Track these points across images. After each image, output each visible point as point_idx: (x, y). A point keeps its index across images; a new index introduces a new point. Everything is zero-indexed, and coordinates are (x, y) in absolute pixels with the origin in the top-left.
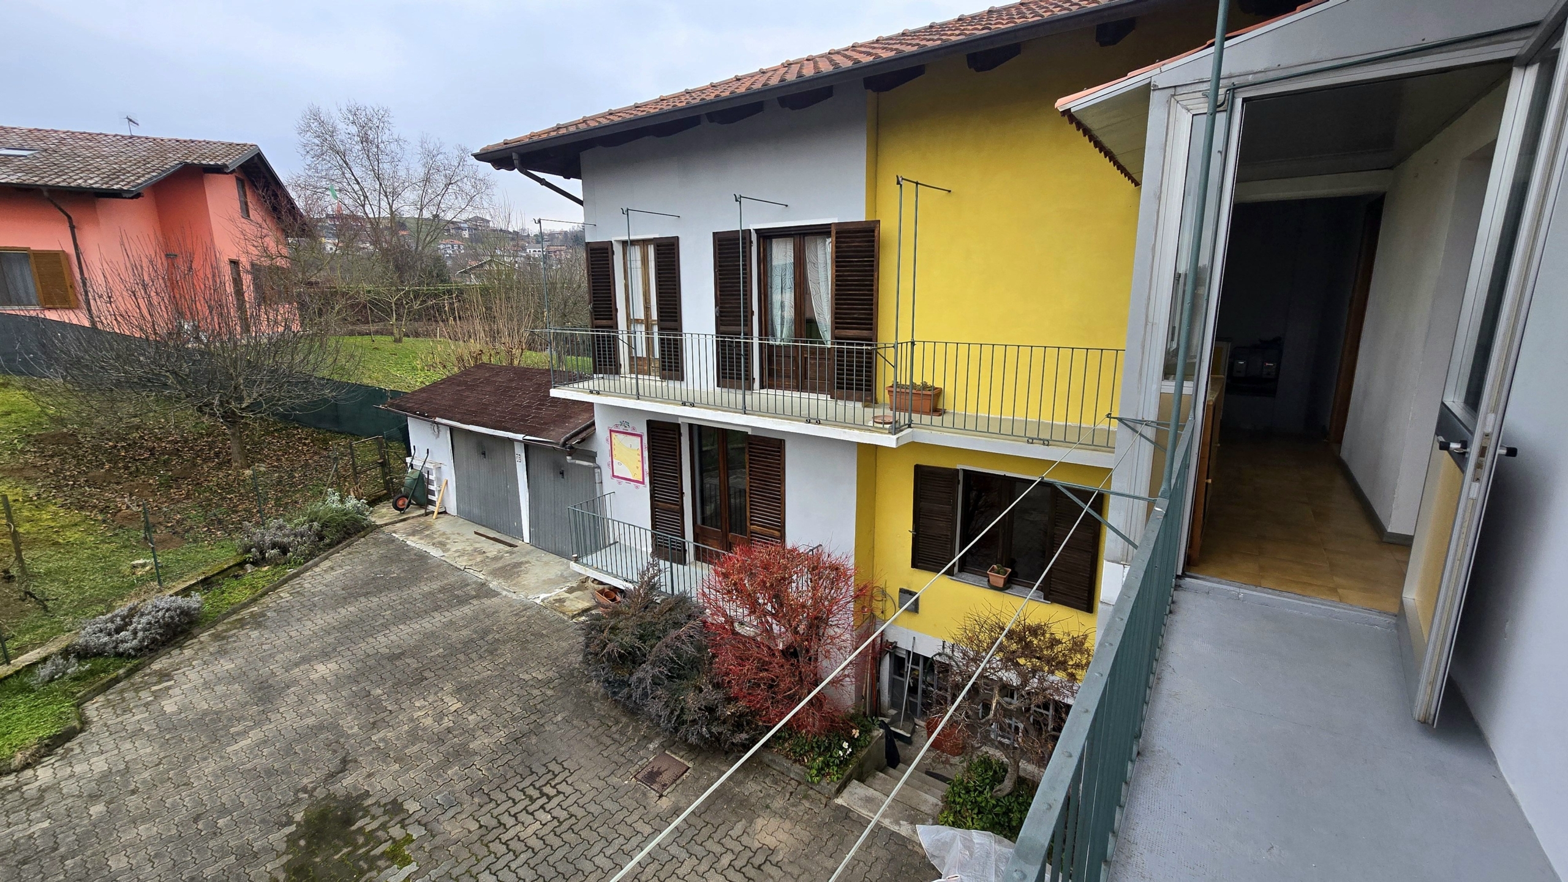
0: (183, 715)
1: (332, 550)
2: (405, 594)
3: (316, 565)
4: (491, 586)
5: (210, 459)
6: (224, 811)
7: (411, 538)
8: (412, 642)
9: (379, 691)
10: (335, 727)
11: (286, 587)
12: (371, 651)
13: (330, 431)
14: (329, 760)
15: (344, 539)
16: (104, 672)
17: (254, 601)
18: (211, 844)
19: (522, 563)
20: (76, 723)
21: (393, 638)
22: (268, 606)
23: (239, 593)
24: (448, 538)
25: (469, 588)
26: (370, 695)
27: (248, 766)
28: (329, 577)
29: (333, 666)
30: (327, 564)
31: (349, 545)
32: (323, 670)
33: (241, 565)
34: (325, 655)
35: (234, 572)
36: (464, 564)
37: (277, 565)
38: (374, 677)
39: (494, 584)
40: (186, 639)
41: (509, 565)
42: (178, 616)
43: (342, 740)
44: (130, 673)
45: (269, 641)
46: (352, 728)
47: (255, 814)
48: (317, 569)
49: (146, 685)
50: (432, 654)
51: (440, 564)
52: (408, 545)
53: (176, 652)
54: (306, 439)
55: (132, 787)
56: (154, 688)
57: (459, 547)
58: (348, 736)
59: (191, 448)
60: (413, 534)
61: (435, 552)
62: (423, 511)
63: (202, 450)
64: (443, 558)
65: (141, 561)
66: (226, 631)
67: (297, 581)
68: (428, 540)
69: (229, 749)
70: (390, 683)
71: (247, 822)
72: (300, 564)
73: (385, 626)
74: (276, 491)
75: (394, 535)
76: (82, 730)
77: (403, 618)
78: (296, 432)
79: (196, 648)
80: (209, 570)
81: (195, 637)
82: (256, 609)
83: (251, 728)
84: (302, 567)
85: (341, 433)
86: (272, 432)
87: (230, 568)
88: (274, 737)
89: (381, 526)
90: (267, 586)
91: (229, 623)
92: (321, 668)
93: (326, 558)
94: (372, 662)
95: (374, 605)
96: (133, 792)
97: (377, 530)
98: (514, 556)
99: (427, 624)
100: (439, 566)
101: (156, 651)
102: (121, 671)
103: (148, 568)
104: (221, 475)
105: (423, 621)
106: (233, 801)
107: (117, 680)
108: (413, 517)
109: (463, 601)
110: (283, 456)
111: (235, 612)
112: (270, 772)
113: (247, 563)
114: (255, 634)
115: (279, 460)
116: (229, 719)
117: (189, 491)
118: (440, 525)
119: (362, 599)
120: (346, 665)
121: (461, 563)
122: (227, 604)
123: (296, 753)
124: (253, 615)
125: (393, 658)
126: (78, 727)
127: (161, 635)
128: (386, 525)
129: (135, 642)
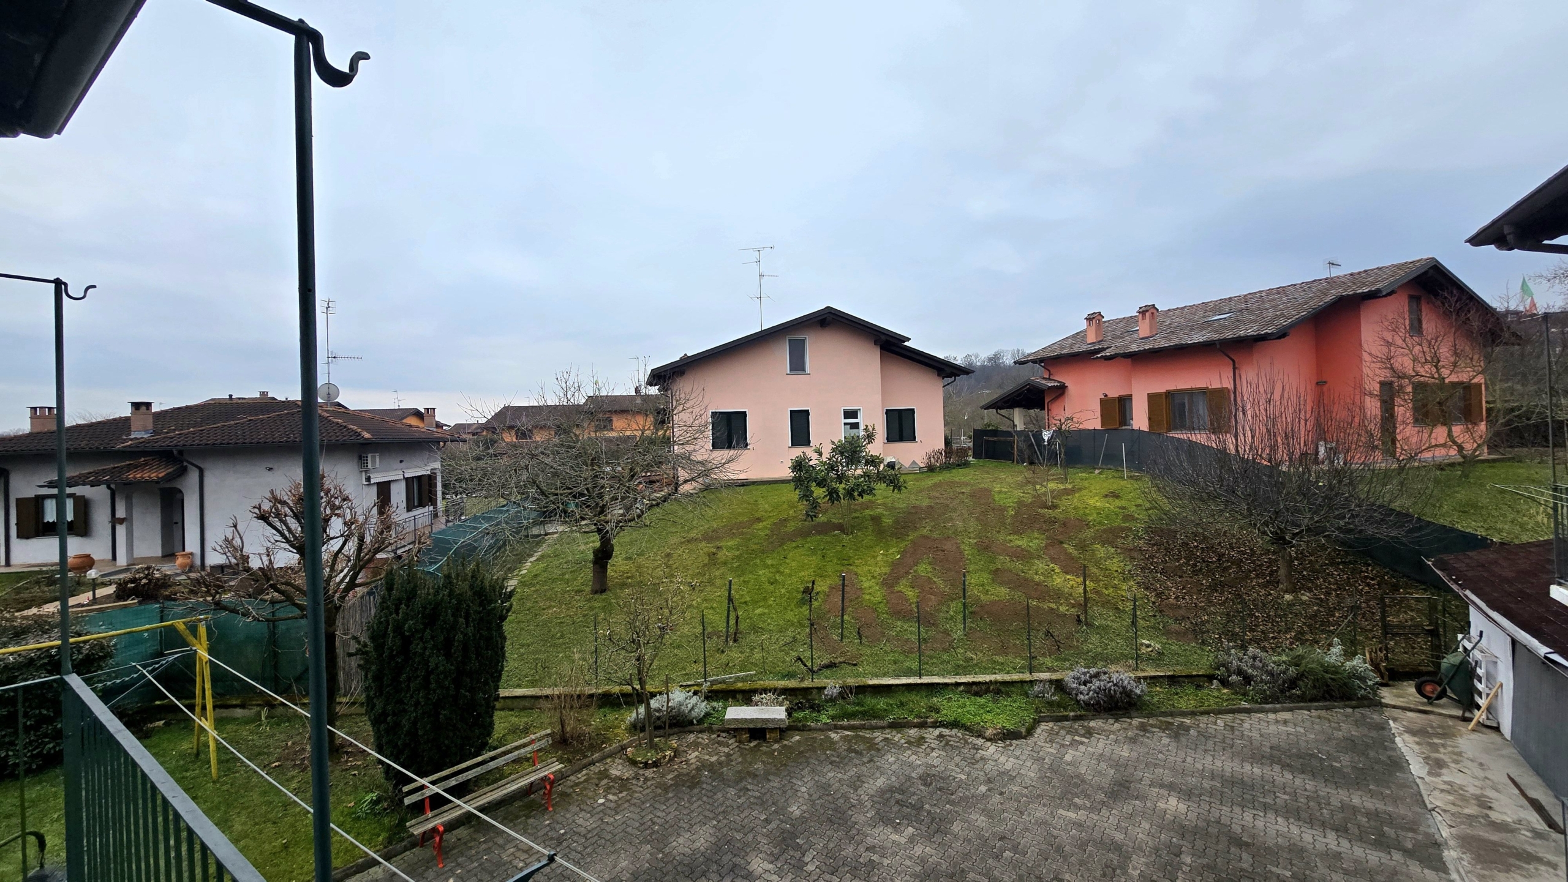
0: (1068, 767)
1: (1302, 704)
2: (1324, 790)
3: (1275, 711)
4: (1446, 853)
5: (1263, 575)
6: (1015, 849)
7: (1407, 737)
8: (1270, 843)
9: (1188, 860)
10: (1126, 858)
11: (1229, 717)
12: (1225, 820)
13: (1408, 577)
14: (1094, 877)
15: (1324, 699)
16: (1064, 708)
17: (1193, 714)
18: (990, 861)
19: (1539, 860)
20: (1023, 730)
21: (1260, 824)
22: (1198, 725)
23: (1186, 700)
24: (1456, 762)
25: (1410, 835)
26: (1179, 856)
27: (1055, 832)
28: (1273, 728)
29: (1182, 807)
30: (1287, 715)
31: (1327, 709)
32: (1173, 805)
33: (1210, 678)
34: (1188, 794)
35: (1198, 681)
36: (1438, 803)
37: (1236, 693)
38: (1199, 844)
39: (1450, 855)
40: (1124, 716)
41: (1509, 847)
42: (1121, 693)
43: (1118, 871)
44: (1077, 718)
45: (1167, 753)
46: (1135, 869)
47: (1023, 867)
48: (1271, 716)
49: (1077, 733)
50: (1274, 869)
51: (1411, 785)
52: (1394, 742)
53: (1111, 721)
54: (1372, 579)
55: (1004, 790)
56: (1077, 738)
57: (1459, 779)
58: (1125, 873)
59: (1253, 562)
60: (1413, 732)
61: (1417, 768)
62: (1459, 713)
63: (1262, 565)
64: (1418, 781)
65: (1147, 642)
66: (1152, 726)
67: (1243, 716)
68: (1426, 750)
69: (1061, 811)
70: (1205, 861)
71: (1014, 868)
72: (1257, 702)
73: (1266, 807)
74: (1304, 624)
75: (1391, 722)
76: (1025, 738)
77: (1292, 812)
78: (1364, 569)
79: (1124, 726)
80: (1180, 670)
81: (1131, 718)
82: (1188, 721)
83: (1085, 808)
84: (1258, 706)
85: (1423, 583)
86: (1339, 564)
87: (1198, 676)
88: (1088, 827)
89: (1387, 706)
90: (1214, 707)
91: (1161, 721)
92: (1173, 801)
93: (1291, 710)
94: (1214, 830)
95: (1279, 780)
96: (1001, 794)
97: (1378, 708)
98: (1538, 842)
99: (1305, 835)
100: (1404, 786)
101: (1100, 712)
102: (1072, 714)
103: (1150, 649)
104: (1263, 592)
105: (1309, 831)
106: (1025, 846)
107: (1066, 718)
108: (1440, 714)
109: (1382, 843)
110: (1335, 590)
111: (1172, 714)
112: (1059, 850)
113: (1216, 679)
114: (1166, 740)
115: (1328, 594)
116: (1082, 791)
117: (1227, 598)
118: (1468, 741)
119: (1277, 768)
120: (1192, 816)
121: (1435, 800)
122: (1170, 705)
123: (1085, 850)
124: (1181, 725)
125: (1237, 842)
126: (1024, 734)
127: (1105, 702)
128: (1394, 707)
129: (1087, 697)
